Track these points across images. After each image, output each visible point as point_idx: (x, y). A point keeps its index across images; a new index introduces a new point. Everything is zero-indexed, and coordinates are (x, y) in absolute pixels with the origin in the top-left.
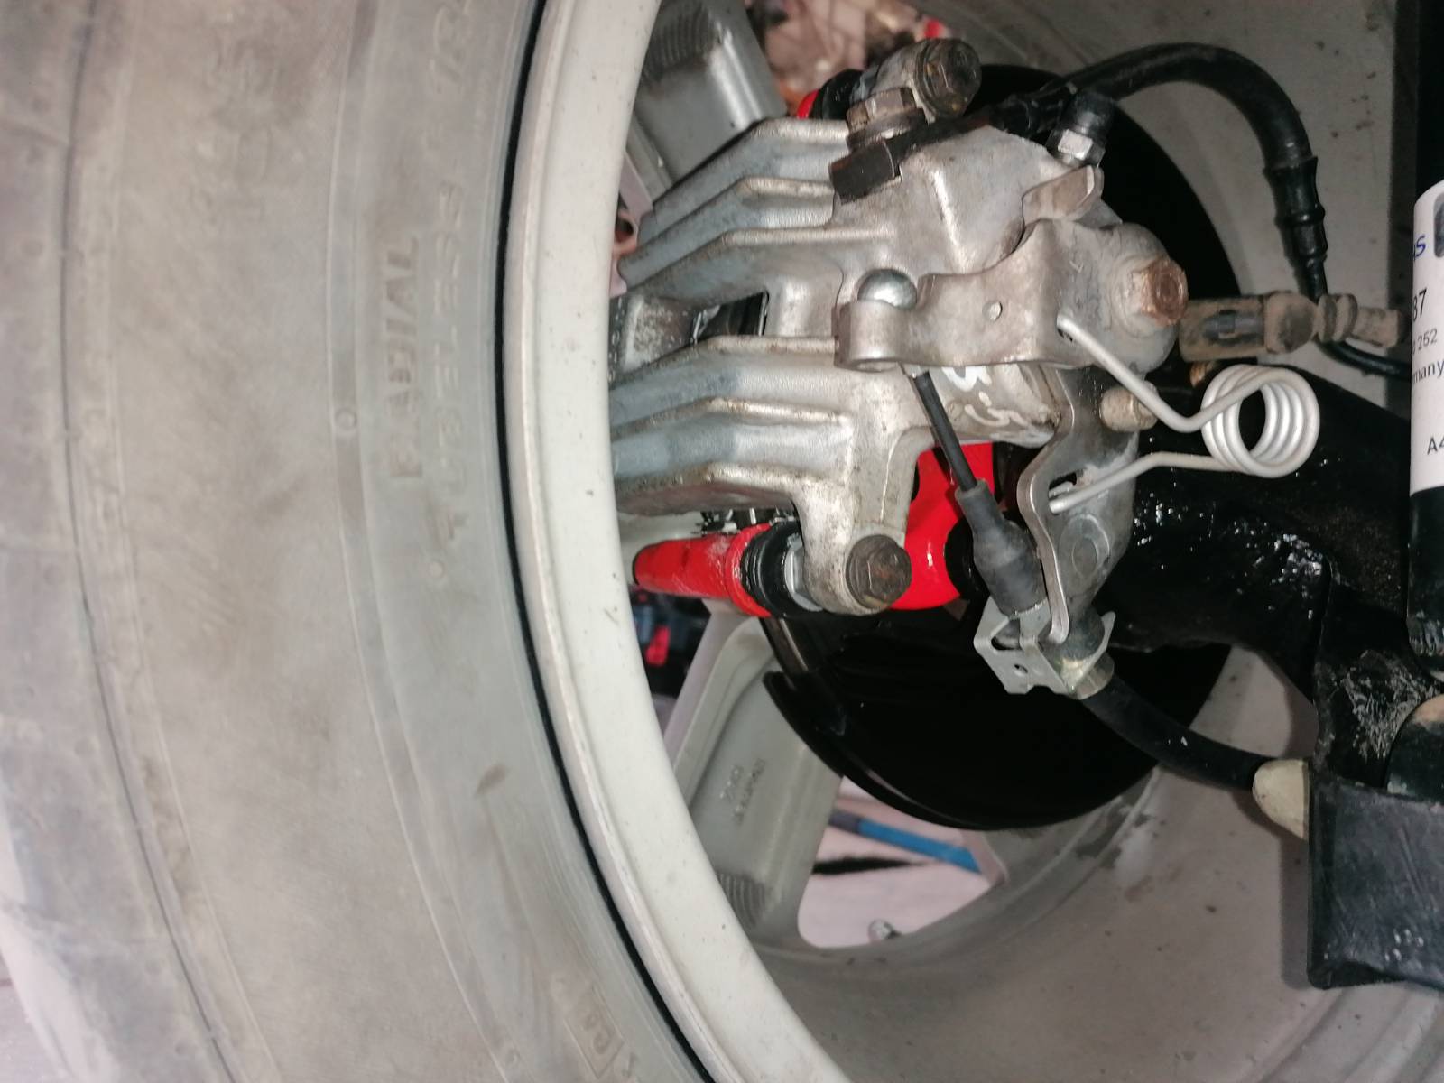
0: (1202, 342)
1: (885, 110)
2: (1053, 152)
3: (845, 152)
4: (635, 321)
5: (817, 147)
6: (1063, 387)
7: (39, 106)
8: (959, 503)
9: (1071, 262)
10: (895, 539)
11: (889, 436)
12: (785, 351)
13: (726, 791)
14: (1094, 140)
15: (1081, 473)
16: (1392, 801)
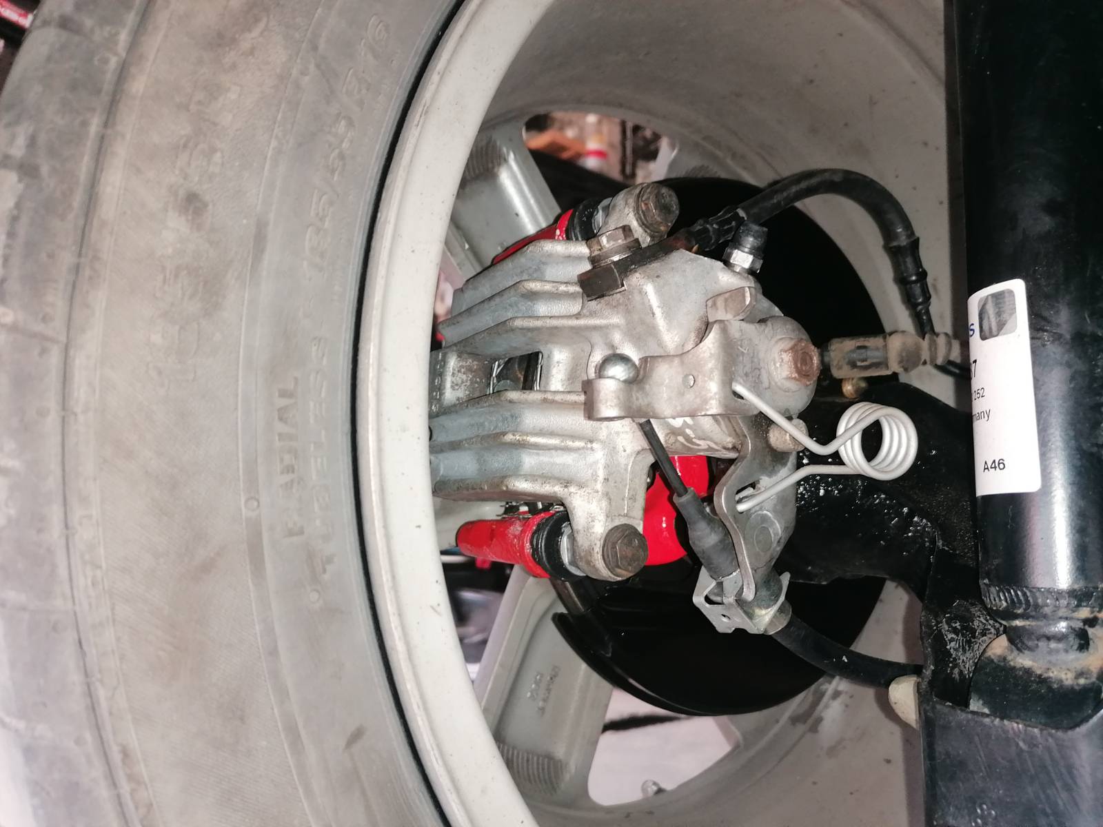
0: (846, 368)
1: (612, 243)
2: (727, 263)
3: (587, 267)
4: (451, 369)
5: (570, 258)
6: (742, 425)
7: (45, 319)
8: (677, 505)
9: (739, 348)
10: (636, 527)
11: (628, 455)
12: (553, 402)
13: (531, 692)
14: (754, 256)
15: (758, 481)
16: (970, 716)
